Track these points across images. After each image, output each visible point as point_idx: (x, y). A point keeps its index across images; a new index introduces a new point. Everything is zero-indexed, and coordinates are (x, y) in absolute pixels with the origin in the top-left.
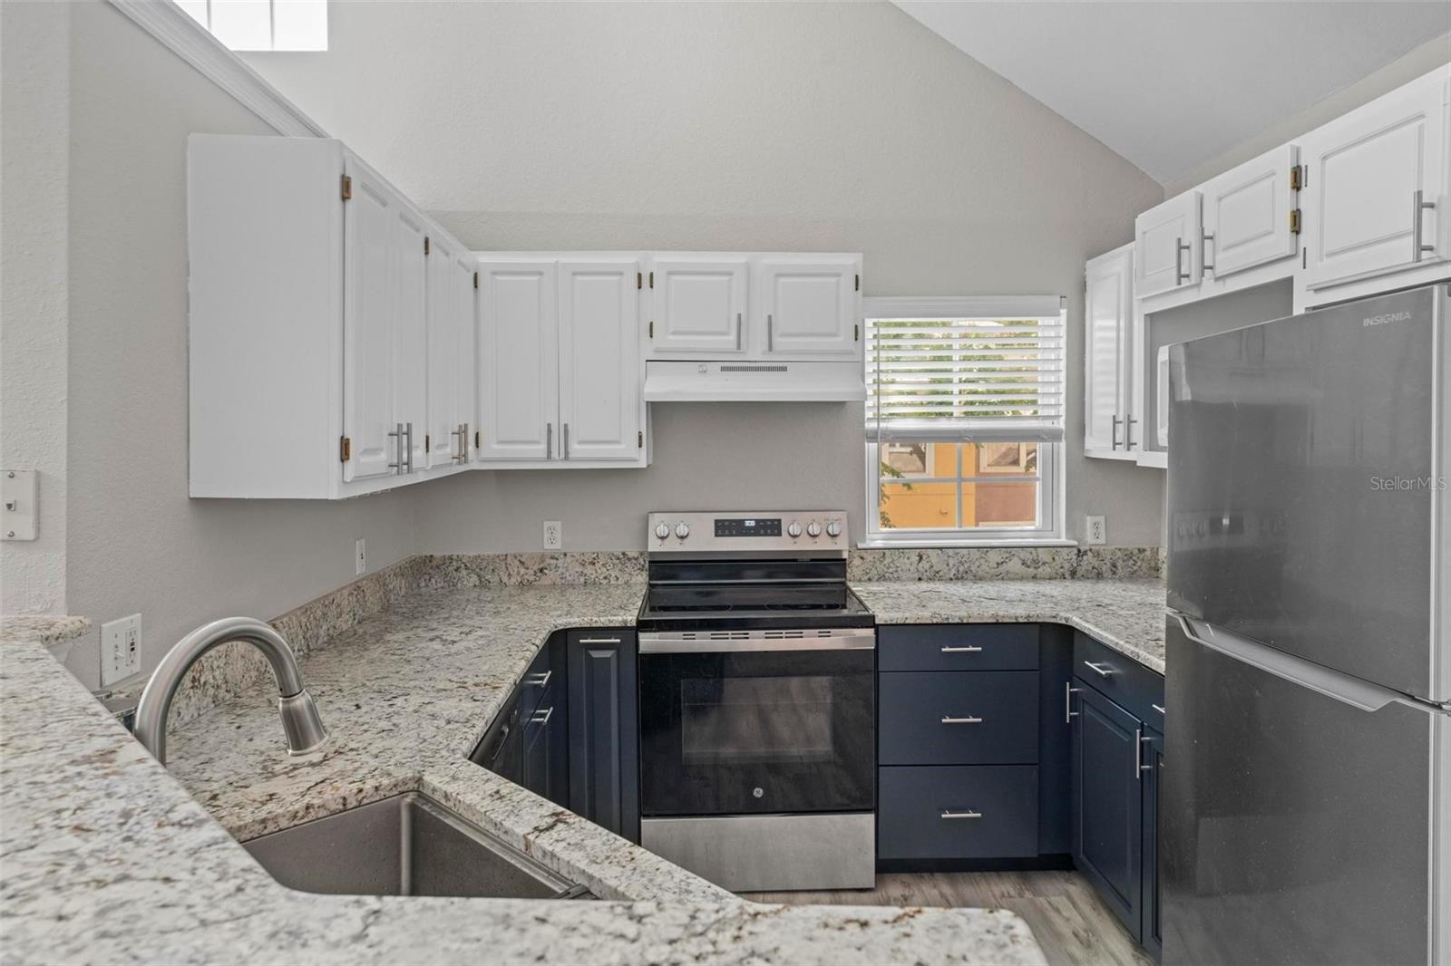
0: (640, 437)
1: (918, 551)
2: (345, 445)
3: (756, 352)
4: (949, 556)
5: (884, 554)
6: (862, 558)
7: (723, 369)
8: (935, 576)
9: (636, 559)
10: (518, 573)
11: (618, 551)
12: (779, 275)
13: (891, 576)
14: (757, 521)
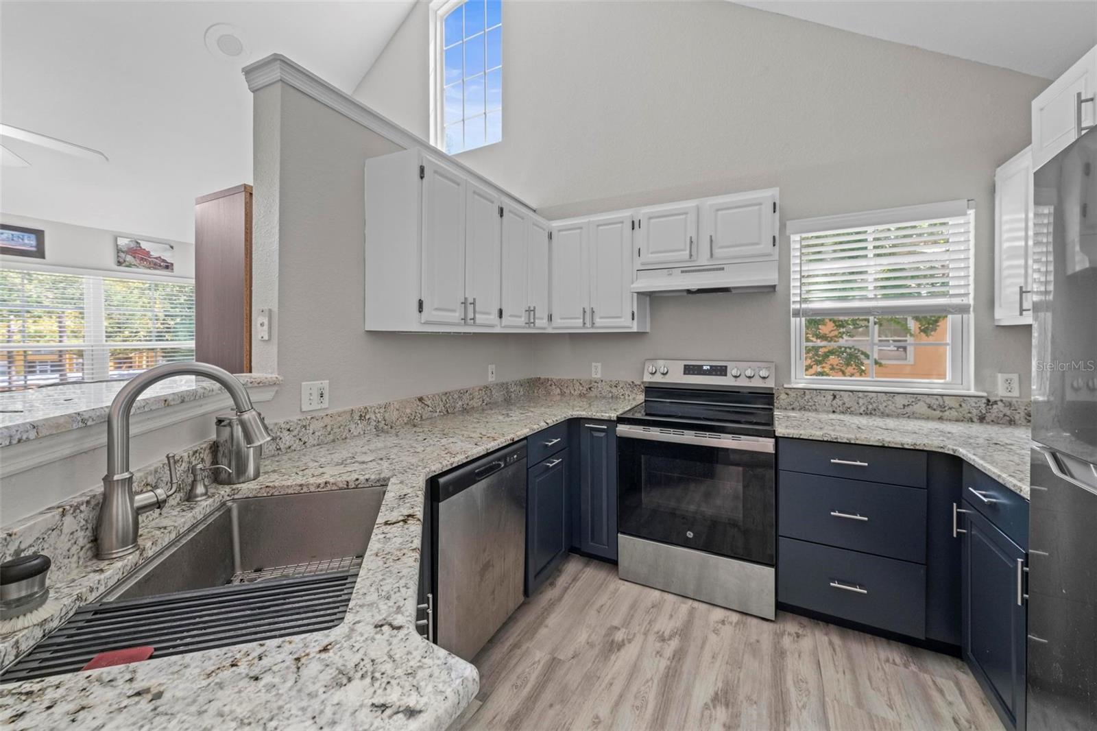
0: (633, 314)
1: (832, 392)
2: (421, 304)
3: (703, 260)
4: (859, 397)
5: (805, 392)
6: (787, 394)
7: (682, 272)
8: (847, 411)
9: (639, 386)
10: (579, 389)
11: (629, 381)
12: (718, 210)
13: (810, 408)
14: (711, 366)
